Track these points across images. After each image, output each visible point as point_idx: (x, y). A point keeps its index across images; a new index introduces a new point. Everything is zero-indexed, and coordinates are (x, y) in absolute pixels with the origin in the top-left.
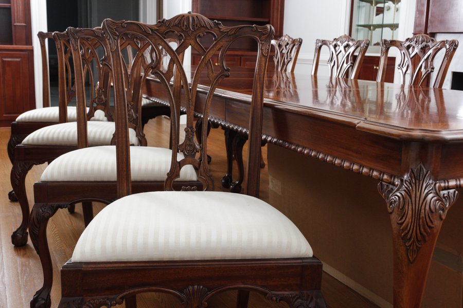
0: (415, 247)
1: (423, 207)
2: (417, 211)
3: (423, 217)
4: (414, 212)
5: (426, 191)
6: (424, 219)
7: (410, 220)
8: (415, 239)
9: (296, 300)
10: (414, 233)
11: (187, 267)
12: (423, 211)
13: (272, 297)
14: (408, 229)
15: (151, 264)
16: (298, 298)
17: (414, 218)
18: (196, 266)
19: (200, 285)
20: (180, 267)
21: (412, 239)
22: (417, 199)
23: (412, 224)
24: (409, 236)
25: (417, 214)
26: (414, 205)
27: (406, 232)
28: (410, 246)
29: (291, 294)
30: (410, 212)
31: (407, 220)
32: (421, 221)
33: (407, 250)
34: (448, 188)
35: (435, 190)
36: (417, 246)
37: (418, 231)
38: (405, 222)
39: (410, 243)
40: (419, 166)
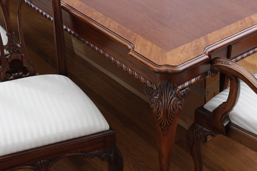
0: (166, 129)
1: (169, 109)
2: (166, 111)
3: (169, 114)
4: (164, 112)
5: (171, 97)
6: (170, 115)
7: (163, 116)
8: (166, 125)
9: (102, 155)
10: (165, 123)
11: (35, 152)
12: (169, 111)
13: (88, 156)
14: (162, 120)
15: (13, 156)
16: (103, 153)
17: (164, 115)
18: (40, 151)
19: (44, 160)
20: (30, 154)
21: (164, 125)
22: (166, 104)
23: (164, 118)
24: (162, 124)
25: (166, 112)
26: (164, 108)
27: (161, 121)
28: (164, 128)
29: (99, 152)
30: (162, 112)
31: (161, 116)
32: (168, 116)
33: (162, 130)
34: (184, 88)
35: (176, 94)
36: (167, 128)
37: (167, 121)
38: (160, 117)
39: (163, 127)
40: (166, 82)
